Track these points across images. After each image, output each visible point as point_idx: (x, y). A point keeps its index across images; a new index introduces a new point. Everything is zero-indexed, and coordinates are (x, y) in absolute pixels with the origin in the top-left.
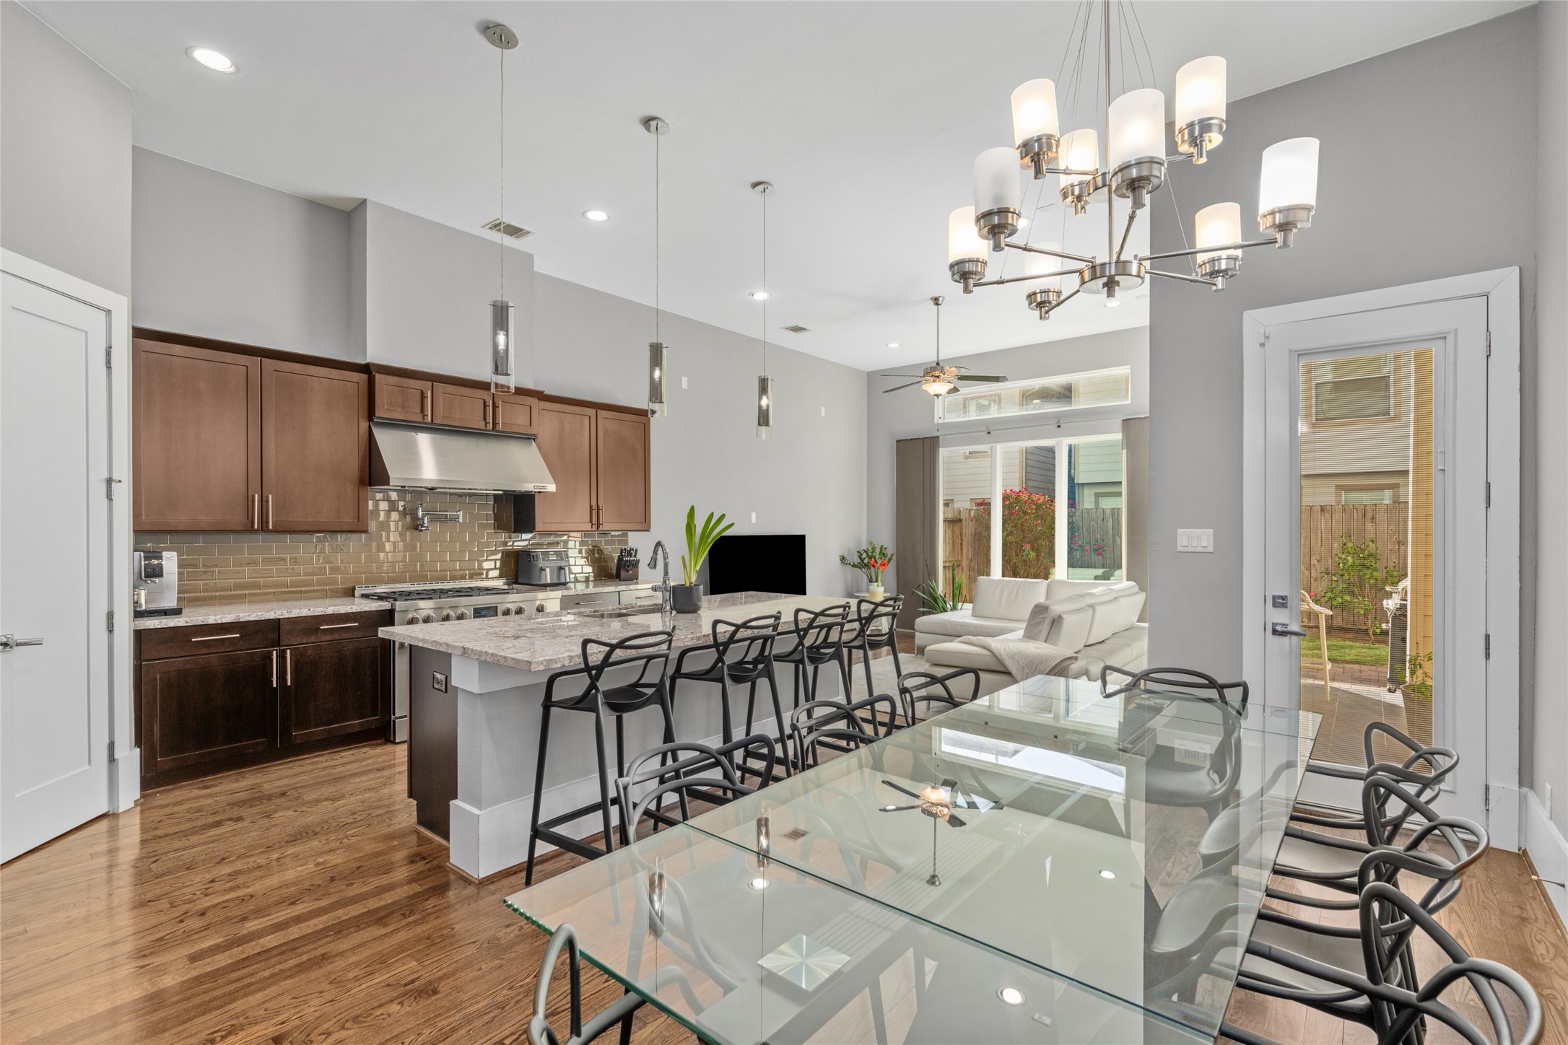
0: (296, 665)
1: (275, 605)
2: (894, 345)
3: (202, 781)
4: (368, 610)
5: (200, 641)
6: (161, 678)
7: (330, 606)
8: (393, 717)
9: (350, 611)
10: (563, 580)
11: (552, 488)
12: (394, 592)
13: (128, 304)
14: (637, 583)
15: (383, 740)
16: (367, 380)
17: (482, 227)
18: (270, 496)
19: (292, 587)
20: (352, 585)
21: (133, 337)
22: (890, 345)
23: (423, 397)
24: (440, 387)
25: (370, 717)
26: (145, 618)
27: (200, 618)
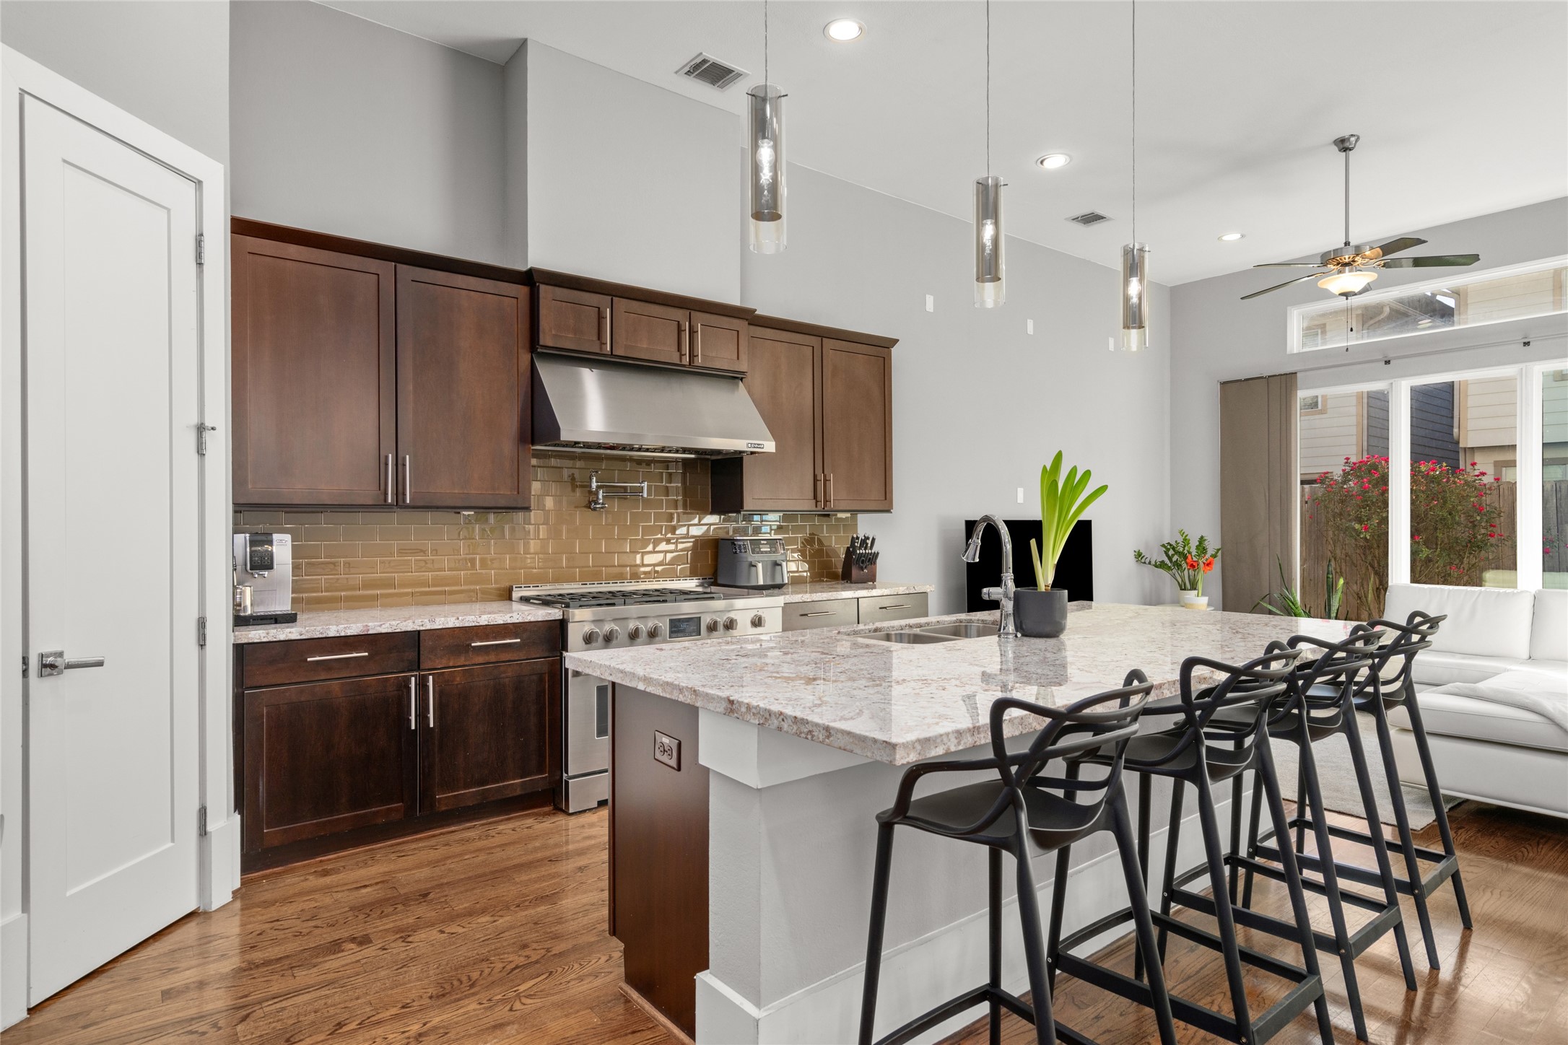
0: (440, 697)
1: (413, 610)
2: (1232, 237)
3: (321, 861)
4: (533, 619)
5: (317, 661)
6: (267, 712)
7: (484, 613)
8: (565, 775)
9: (509, 622)
10: (778, 581)
11: (770, 446)
12: (560, 595)
13: (225, 175)
14: (874, 587)
15: (551, 808)
16: (528, 293)
17: (676, 72)
18: (408, 457)
19: (434, 586)
20: (507, 584)
21: (232, 232)
22: (1224, 238)
23: (600, 318)
24: (621, 304)
25: (536, 775)
26: (250, 627)
27: (319, 628)
